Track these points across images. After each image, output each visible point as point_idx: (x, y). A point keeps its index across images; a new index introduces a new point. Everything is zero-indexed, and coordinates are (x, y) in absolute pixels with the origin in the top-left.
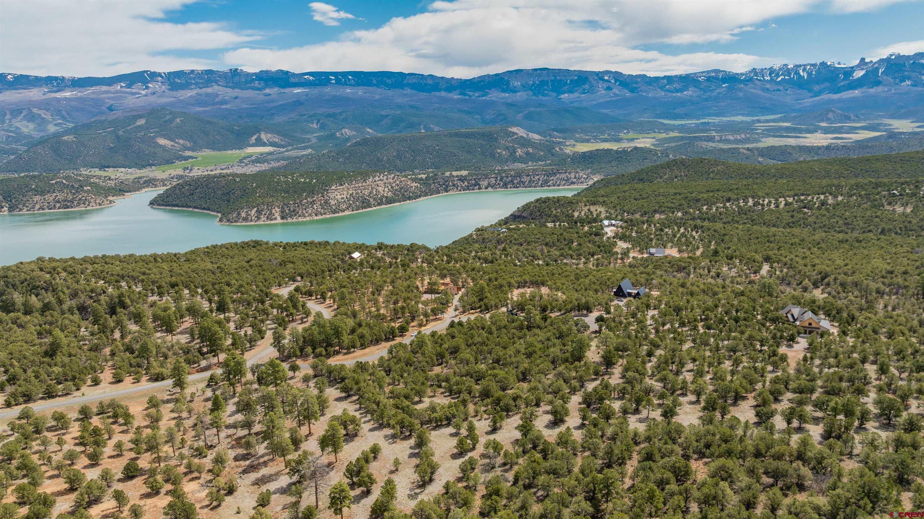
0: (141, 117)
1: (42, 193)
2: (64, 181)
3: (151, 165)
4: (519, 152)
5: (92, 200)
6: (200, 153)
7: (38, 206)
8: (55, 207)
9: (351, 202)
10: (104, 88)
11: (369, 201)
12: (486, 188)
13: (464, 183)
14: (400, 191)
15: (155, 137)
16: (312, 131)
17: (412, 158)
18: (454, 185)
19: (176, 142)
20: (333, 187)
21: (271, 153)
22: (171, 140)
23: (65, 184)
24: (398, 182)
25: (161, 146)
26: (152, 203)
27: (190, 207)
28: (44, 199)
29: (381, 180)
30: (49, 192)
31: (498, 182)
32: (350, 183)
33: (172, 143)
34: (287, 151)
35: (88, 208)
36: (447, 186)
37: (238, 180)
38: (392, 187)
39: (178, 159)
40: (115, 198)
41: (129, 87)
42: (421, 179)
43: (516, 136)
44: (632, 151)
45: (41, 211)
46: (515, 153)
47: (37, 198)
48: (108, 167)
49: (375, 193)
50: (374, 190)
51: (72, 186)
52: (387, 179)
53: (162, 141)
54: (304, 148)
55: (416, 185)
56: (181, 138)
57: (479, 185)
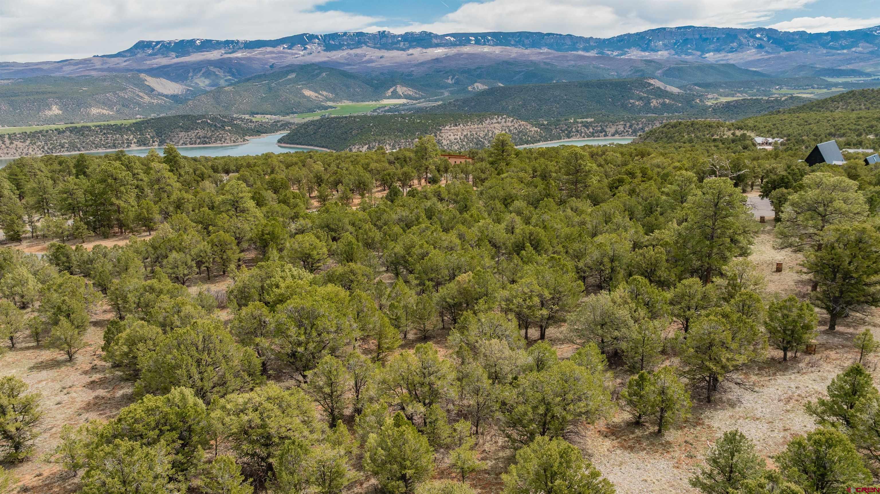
0: (292, 71)
1: (187, 129)
2: (209, 121)
3: (293, 113)
4: (654, 103)
5: (228, 138)
6: (340, 104)
7: (181, 142)
8: (195, 143)
9: (464, 143)
10: (269, 49)
11: (483, 143)
12: (613, 135)
13: (588, 129)
14: (518, 135)
15: (302, 88)
16: (446, 87)
17: (538, 107)
18: (577, 131)
19: (320, 94)
20: (447, 127)
21: (404, 105)
22: (316, 92)
23: (209, 124)
24: (516, 126)
25: (305, 97)
26: (280, 141)
27: (312, 145)
28: (188, 135)
29: (498, 123)
30: (192, 129)
31: (627, 129)
32: (466, 123)
33: (317, 95)
34: (419, 103)
35: (223, 145)
36: (570, 132)
37: (358, 120)
38: (510, 131)
39: (319, 108)
40: (251, 137)
41: (290, 48)
42: (543, 125)
43: (651, 87)
44: (786, 100)
45: (184, 146)
46: (650, 103)
47: (182, 134)
48: (257, 114)
49: (490, 135)
50: (491, 132)
51: (215, 125)
52: (505, 122)
53: (308, 93)
54: (436, 101)
55: (536, 129)
56: (325, 90)
57: (606, 132)
